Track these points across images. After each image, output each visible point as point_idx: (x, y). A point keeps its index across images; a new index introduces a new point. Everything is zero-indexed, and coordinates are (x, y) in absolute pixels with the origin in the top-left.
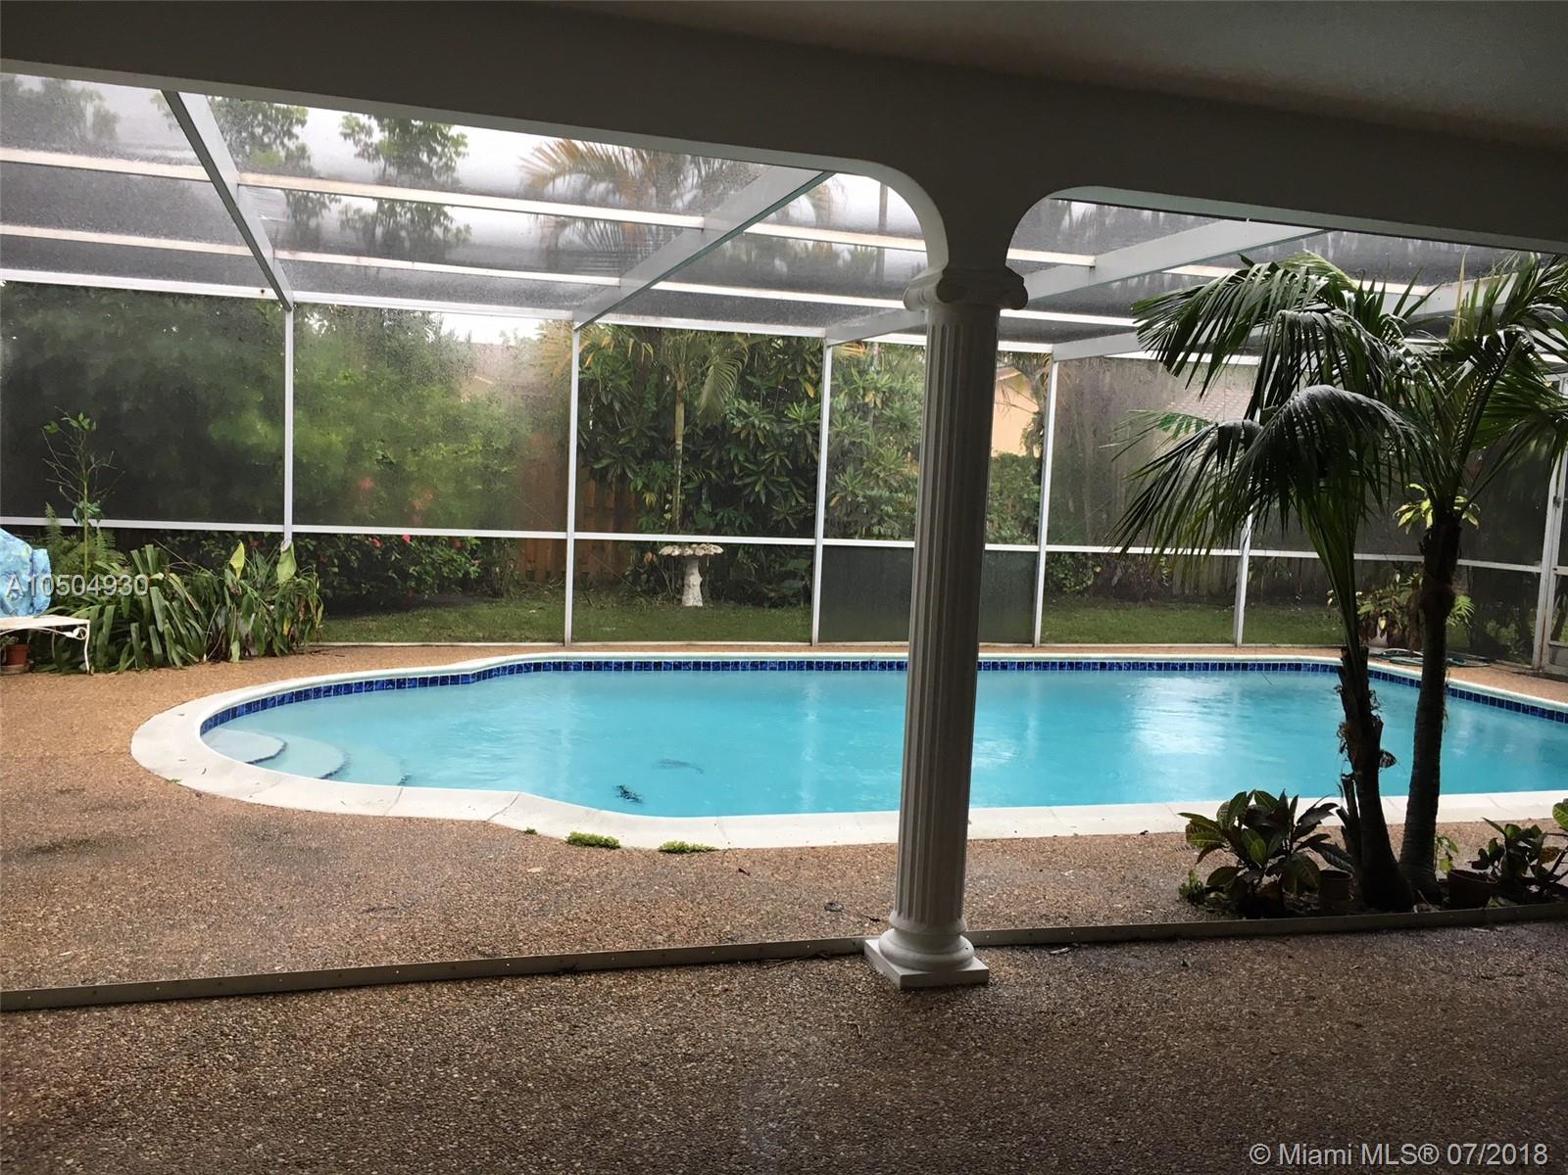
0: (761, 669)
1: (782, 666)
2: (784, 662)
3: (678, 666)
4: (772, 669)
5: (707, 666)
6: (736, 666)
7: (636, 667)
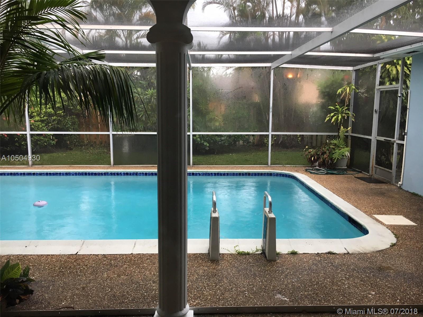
0: (69, 175)
1: (76, 174)
2: (77, 173)
3: (41, 174)
4: (73, 175)
5: (50, 174)
6: (60, 174)
7: (27, 174)
